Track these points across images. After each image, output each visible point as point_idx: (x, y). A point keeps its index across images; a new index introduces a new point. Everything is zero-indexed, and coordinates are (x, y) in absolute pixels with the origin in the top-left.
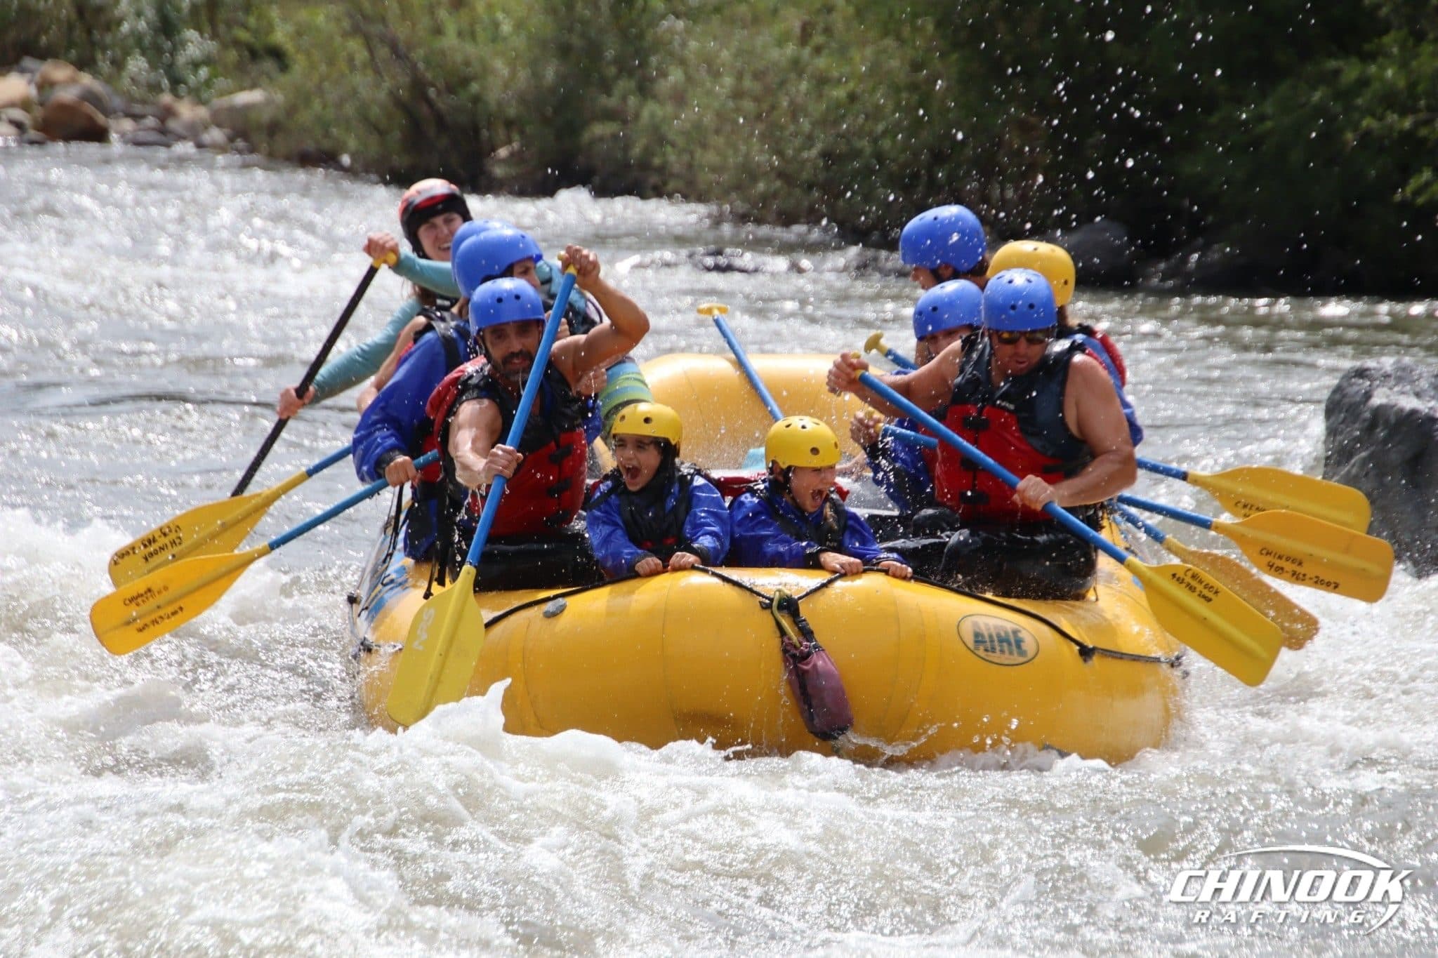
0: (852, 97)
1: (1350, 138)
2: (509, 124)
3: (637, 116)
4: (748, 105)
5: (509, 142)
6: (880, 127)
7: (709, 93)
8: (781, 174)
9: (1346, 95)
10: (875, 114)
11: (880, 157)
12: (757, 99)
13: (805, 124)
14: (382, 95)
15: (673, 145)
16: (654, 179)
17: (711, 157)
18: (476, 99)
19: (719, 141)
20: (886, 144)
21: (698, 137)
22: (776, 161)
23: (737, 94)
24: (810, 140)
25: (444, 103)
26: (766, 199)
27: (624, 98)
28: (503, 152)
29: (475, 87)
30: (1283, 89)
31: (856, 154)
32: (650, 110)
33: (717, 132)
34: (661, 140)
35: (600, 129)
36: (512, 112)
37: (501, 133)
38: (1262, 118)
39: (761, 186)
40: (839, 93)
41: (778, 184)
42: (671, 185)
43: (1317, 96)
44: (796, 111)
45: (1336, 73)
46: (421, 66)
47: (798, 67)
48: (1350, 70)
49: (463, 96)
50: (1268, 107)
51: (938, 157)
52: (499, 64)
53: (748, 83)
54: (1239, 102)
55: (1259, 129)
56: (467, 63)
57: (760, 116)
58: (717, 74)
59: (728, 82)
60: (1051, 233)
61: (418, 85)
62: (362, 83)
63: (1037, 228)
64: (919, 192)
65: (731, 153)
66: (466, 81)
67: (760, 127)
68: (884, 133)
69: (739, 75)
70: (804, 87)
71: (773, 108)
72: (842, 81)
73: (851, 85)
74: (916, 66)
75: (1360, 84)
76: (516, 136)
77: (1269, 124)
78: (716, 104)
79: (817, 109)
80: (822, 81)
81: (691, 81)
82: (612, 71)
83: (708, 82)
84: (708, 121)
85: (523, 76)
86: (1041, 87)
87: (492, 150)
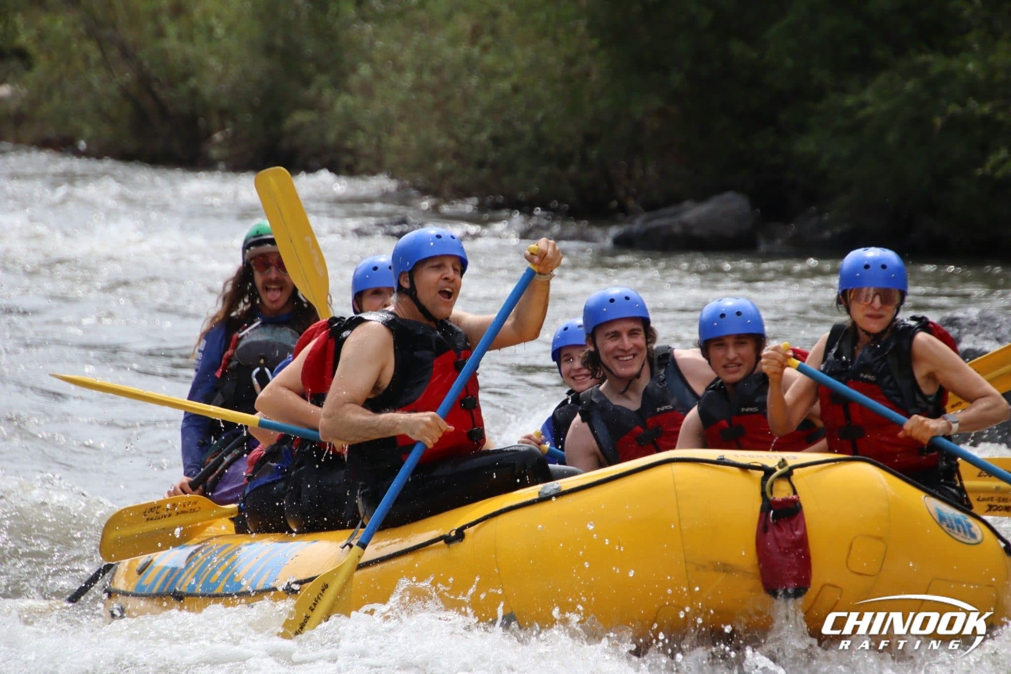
0: (516, 89)
1: (938, 121)
2: (224, 113)
3: (332, 105)
4: (429, 98)
5: (222, 128)
6: (539, 116)
8: (456, 156)
9: (934, 85)
10: (534, 104)
11: (541, 139)
12: (434, 91)
13: (476, 113)
14: (113, 89)
15: (364, 130)
16: (347, 159)
17: (395, 141)
18: (194, 92)
19: (403, 127)
20: (545, 128)
21: (385, 124)
22: (452, 144)
23: (418, 87)
24: (479, 127)
25: (164, 94)
26: (445, 175)
27: (320, 92)
28: (218, 136)
29: (193, 82)
30: (881, 79)
31: (519, 137)
32: (344, 101)
33: (401, 119)
34: (354, 127)
35: (300, 117)
36: (224, 102)
37: (215, 120)
38: (863, 105)
39: (440, 165)
40: (505, 85)
41: (454, 163)
42: (363, 165)
43: (910, 86)
44: (468, 101)
45: (926, 66)
46: (146, 63)
47: (469, 64)
48: (937, 63)
49: (183, 89)
50: (868, 95)
51: (590, 139)
52: (213, 62)
53: (427, 77)
54: (844, 91)
55: (862, 114)
56: (186, 61)
57: (437, 106)
58: (400, 69)
59: (409, 78)
60: (687, 204)
61: (145, 81)
62: (95, 78)
63: (674, 200)
64: (573, 169)
65: (413, 137)
66: (185, 77)
67: (437, 115)
68: (544, 119)
69: (419, 71)
70: (474, 81)
71: (448, 99)
72: (507, 75)
73: (515, 78)
74: (571, 62)
75: (948, 76)
76: (229, 123)
77: (869, 110)
78: (400, 96)
79: (485, 98)
80: (490, 75)
81: (378, 76)
82: (311, 67)
83: (394, 77)
84: (394, 110)
85: (234, 71)
86: (676, 79)
87: (209, 135)
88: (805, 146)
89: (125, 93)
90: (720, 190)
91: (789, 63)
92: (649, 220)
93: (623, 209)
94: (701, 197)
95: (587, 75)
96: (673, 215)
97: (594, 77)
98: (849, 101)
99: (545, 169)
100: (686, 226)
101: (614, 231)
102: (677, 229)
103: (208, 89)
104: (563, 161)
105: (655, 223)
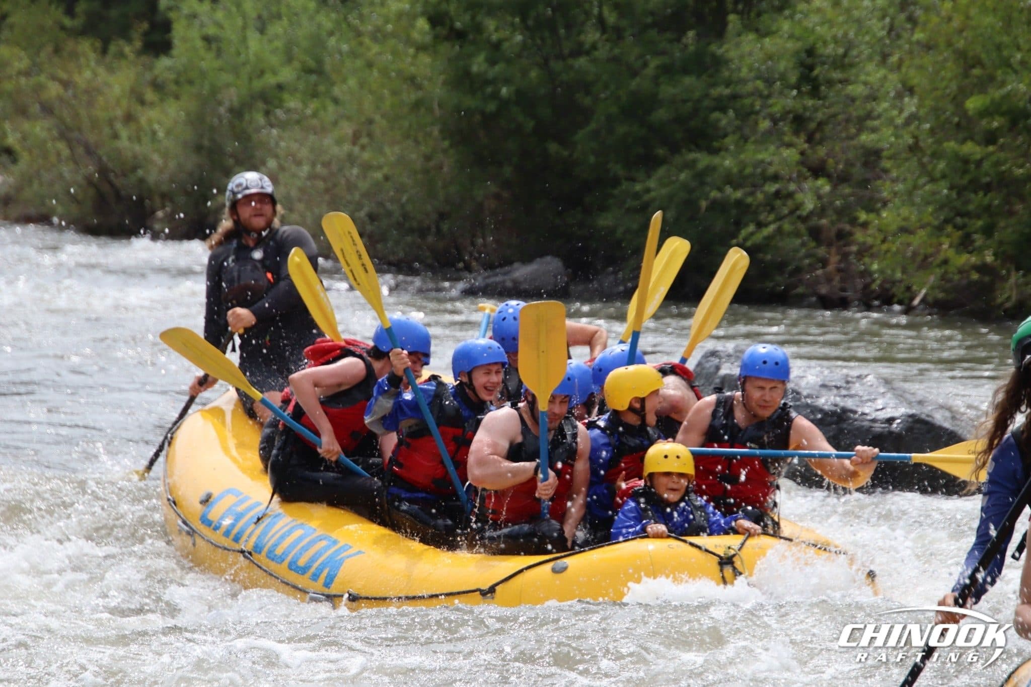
0: (387, 178)
1: (704, 204)
2: (166, 197)
4: (321, 185)
5: (163, 207)
6: (404, 199)
7: (294, 176)
9: (701, 176)
10: (400, 189)
11: (406, 216)
12: (324, 180)
13: (357, 196)
14: (79, 178)
18: (142, 181)
19: (302, 206)
20: (409, 208)
21: (288, 204)
23: (312, 177)
24: (360, 206)
25: (119, 182)
28: (160, 214)
29: (140, 172)
30: (661, 171)
31: (389, 214)
33: (300, 200)
36: (164, 188)
37: (158, 201)
40: (378, 175)
43: (683, 176)
44: (351, 187)
45: (695, 162)
46: (105, 159)
47: (351, 159)
48: (703, 160)
49: (133, 179)
50: (652, 183)
51: (442, 216)
52: (156, 157)
53: (319, 168)
54: (633, 180)
55: (646, 197)
56: (135, 157)
57: (327, 190)
58: (299, 163)
59: (306, 168)
60: (516, 265)
61: (103, 171)
62: (66, 170)
63: (507, 262)
64: (430, 239)
65: (309, 214)
66: (134, 169)
67: (327, 198)
68: (408, 201)
69: (313, 165)
70: (355, 171)
71: (335, 185)
72: (380, 167)
73: (386, 170)
74: (428, 158)
75: (710, 169)
76: (168, 204)
77: (653, 194)
78: (299, 183)
79: (364, 185)
80: (367, 168)
81: (282, 168)
82: (231, 161)
83: (294, 168)
84: (294, 193)
85: (172, 165)
86: (508, 171)
87: (153, 212)
88: (605, 221)
89: (90, 181)
90: (542, 255)
91: (592, 159)
92: (488, 277)
93: (468, 268)
94: (527, 259)
95: (441, 168)
96: (505, 274)
97: (445, 169)
98: (638, 187)
99: (409, 239)
100: (515, 282)
101: (461, 285)
102: (509, 284)
103: (152, 177)
104: (423, 232)
105: (492, 280)
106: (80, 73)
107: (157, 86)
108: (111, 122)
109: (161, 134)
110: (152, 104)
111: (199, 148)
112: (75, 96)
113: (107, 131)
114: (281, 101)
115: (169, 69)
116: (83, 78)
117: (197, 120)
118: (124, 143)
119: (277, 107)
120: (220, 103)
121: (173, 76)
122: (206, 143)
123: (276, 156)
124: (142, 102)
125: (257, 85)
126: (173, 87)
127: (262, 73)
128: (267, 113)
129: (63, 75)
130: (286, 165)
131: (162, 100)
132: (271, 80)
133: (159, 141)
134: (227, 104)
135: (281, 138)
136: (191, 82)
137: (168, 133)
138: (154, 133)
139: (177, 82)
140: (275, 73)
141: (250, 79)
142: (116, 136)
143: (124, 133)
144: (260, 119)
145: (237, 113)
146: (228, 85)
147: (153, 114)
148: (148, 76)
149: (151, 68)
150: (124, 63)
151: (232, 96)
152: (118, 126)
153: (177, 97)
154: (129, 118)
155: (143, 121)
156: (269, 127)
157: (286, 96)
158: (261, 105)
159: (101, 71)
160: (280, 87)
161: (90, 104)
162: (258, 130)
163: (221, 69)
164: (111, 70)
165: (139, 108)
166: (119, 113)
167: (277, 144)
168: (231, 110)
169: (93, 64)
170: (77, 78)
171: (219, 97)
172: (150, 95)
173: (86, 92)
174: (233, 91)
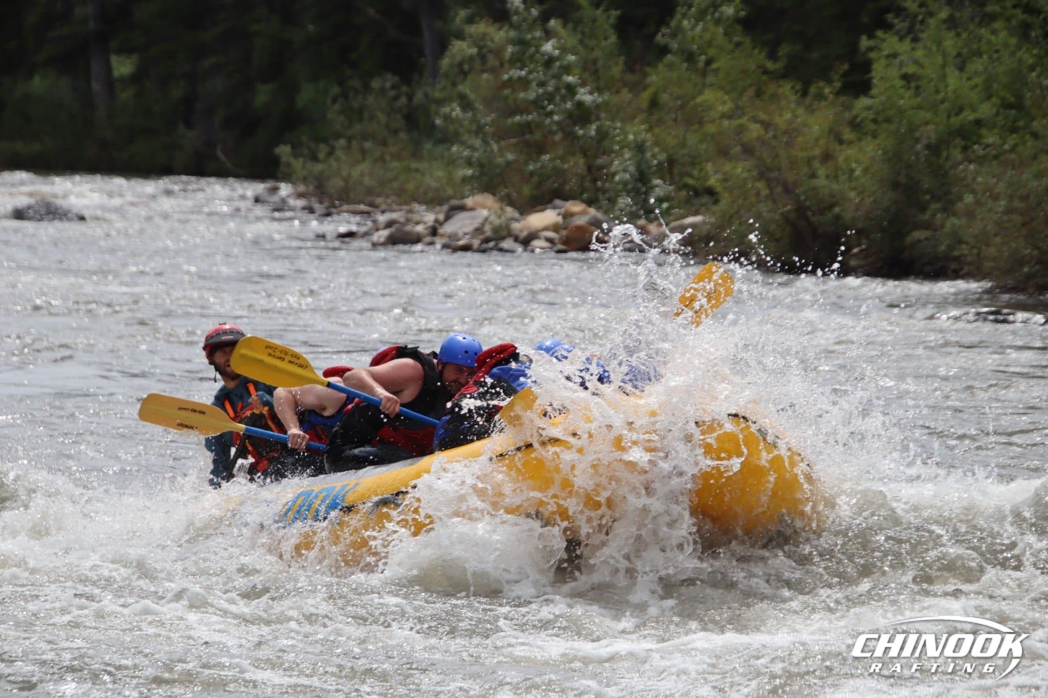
106: (781, 115)
107: (855, 125)
108: (809, 161)
109: (857, 173)
110: (850, 143)
111: (895, 185)
112: (775, 137)
113: (805, 170)
114: (980, 136)
115: (869, 108)
116: (783, 119)
117: (894, 158)
118: (821, 181)
119: (975, 143)
120: (917, 141)
121: (871, 117)
122: (903, 179)
123: (973, 192)
124: (841, 142)
125: (955, 121)
126: (872, 127)
127: (961, 110)
128: (965, 149)
129: (763, 116)
130: (983, 200)
131: (859, 140)
132: (969, 116)
133: (857, 179)
134: (924, 142)
135: (977, 173)
136: (888, 120)
137: (866, 170)
138: (852, 171)
139: (875, 121)
140: (974, 110)
141: (949, 117)
142: (813, 176)
143: (822, 172)
144: (957, 155)
145: (934, 149)
146: (927, 123)
147: (851, 152)
148: (847, 115)
149: (849, 108)
150: (823, 103)
151: (929, 133)
152: (816, 164)
153: (875, 137)
154: (827, 157)
155: (841, 159)
156: (966, 163)
157: (984, 131)
158: (958, 141)
159: (800, 111)
160: (978, 123)
161: (789, 144)
162: (955, 166)
163: (919, 107)
164: (811, 110)
165: (838, 148)
166: (817, 152)
167: (974, 179)
168: (928, 147)
169: (793, 105)
170: (777, 119)
171: (917, 134)
172: (848, 135)
173: (786, 132)
174: (931, 127)
